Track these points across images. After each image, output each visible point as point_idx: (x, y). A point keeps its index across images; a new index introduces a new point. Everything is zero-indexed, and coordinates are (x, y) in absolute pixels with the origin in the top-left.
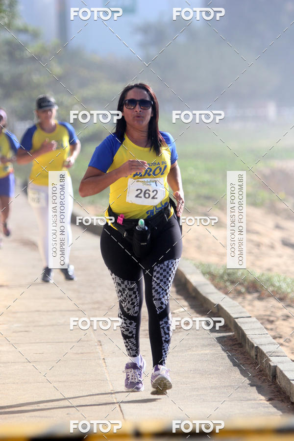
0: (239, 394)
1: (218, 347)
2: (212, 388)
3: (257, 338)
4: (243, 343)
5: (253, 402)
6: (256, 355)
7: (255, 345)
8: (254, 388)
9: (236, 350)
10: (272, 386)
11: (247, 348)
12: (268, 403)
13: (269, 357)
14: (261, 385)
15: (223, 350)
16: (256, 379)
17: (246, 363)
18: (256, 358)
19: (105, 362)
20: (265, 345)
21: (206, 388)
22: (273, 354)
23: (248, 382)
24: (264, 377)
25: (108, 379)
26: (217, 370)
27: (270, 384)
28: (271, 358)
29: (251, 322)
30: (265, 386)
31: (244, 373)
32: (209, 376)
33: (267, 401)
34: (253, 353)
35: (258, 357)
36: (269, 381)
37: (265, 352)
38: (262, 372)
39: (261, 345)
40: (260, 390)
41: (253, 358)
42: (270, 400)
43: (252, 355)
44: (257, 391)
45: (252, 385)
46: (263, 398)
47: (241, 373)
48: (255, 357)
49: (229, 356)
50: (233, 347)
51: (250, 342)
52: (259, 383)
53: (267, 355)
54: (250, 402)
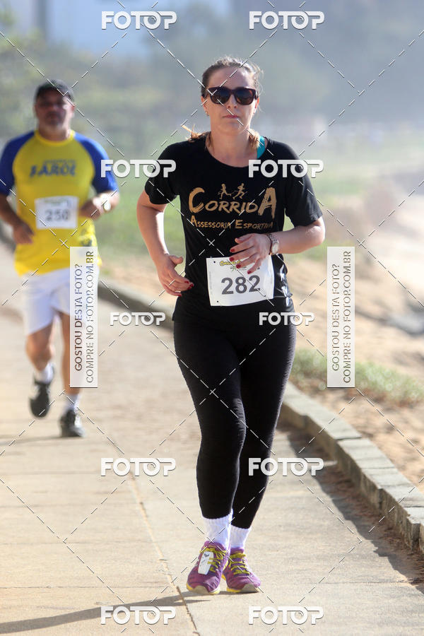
0: (363, 569)
1: (314, 485)
2: (318, 558)
3: (378, 475)
4: (354, 481)
5: (390, 585)
6: (381, 503)
7: (379, 487)
8: (386, 559)
9: (345, 491)
10: (413, 556)
11: (363, 489)
12: (414, 587)
13: (406, 509)
14: (397, 554)
15: (324, 490)
16: (384, 543)
17: (365, 515)
18: (381, 508)
19: (144, 509)
20: (394, 486)
21: (309, 558)
22: (410, 503)
23: (373, 547)
24: (398, 541)
25: (153, 538)
26: (321, 526)
27: (410, 552)
28: (409, 510)
29: (364, 447)
30: (403, 555)
31: (363, 531)
32: (310, 536)
33: (412, 583)
34: (374, 499)
35: (384, 506)
36: (407, 547)
37: (397, 499)
38: (393, 531)
39: (389, 486)
40: (396, 564)
41: (374, 506)
42: (415, 582)
43: (372, 501)
44: (390, 565)
45: (382, 555)
46: (403, 577)
47: (358, 531)
48: (378, 506)
49: (334, 501)
50: (339, 486)
51: (369, 481)
52: (391, 550)
53: (400, 504)
54: (385, 585)
